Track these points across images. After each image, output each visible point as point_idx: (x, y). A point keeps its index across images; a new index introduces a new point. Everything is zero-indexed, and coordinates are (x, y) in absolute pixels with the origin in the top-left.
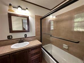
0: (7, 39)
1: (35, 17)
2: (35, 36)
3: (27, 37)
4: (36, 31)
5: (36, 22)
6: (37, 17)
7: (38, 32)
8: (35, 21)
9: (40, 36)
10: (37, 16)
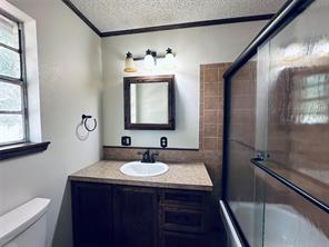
0: (120, 145)
1: (201, 73)
2: (197, 147)
3: (168, 146)
4: (201, 127)
5: (201, 92)
6: (206, 72)
7: (210, 134)
8: (201, 87)
9: (220, 153)
10: (207, 66)
